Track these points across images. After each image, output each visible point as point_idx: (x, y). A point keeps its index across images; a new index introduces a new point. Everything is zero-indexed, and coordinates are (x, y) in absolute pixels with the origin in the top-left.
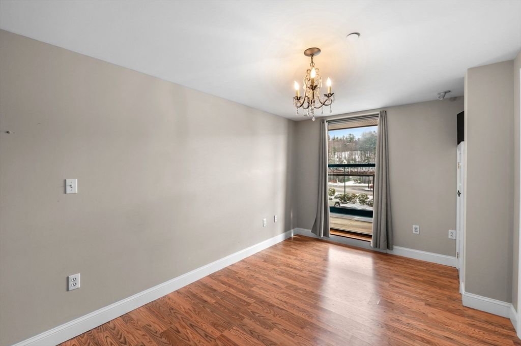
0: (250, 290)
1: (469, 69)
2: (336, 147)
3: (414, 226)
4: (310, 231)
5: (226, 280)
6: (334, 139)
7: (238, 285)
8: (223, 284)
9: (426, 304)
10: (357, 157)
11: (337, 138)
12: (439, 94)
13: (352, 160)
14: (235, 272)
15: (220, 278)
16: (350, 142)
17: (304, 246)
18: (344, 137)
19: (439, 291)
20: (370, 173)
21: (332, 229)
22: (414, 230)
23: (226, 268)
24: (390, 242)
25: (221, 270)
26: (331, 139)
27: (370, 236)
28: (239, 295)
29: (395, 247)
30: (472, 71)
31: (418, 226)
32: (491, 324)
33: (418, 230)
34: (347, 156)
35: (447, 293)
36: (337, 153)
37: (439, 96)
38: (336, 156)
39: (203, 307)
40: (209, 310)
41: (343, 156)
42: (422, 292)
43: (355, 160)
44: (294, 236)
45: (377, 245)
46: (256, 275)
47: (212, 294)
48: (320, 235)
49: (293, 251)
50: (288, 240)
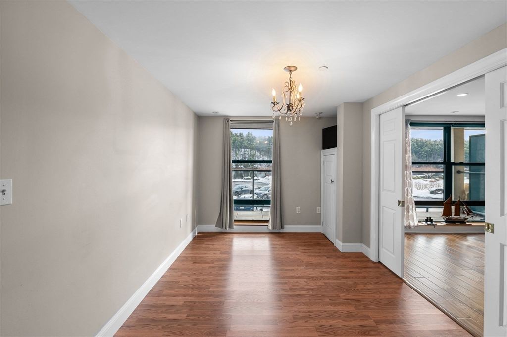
0: (209, 292)
1: (344, 103)
3: (297, 208)
4: (215, 225)
5: (173, 292)
7: (192, 292)
8: (174, 297)
9: (328, 258)
12: (316, 114)
14: (176, 282)
15: (164, 293)
17: (216, 241)
19: (326, 248)
21: (236, 221)
22: (297, 210)
23: (159, 281)
24: (283, 223)
25: (156, 285)
27: (267, 221)
28: (204, 299)
29: (285, 226)
30: (347, 104)
31: (299, 208)
32: (358, 258)
33: (299, 210)
35: (330, 248)
37: (316, 115)
39: (179, 325)
40: (188, 325)
42: (319, 251)
44: (198, 233)
45: (274, 227)
46: (201, 277)
47: (174, 310)
48: (226, 228)
49: (211, 247)
50: (195, 238)
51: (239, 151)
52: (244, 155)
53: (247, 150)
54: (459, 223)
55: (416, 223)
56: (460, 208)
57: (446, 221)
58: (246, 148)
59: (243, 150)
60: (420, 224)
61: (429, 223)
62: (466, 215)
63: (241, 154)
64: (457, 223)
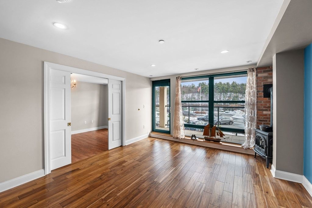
2: (185, 91)
6: (184, 87)
10: (196, 96)
11: (186, 86)
13: (193, 98)
16: (192, 88)
18: (189, 85)
20: (203, 105)
26: (182, 87)
34: (190, 96)
36: (185, 94)
38: (185, 96)
41: (189, 96)
43: (195, 98)
51: (226, 94)
52: (230, 97)
53: (232, 93)
54: (213, 142)
55: (183, 137)
56: (215, 131)
57: (206, 139)
58: (231, 92)
59: (229, 93)
60: (186, 138)
61: (194, 138)
62: (219, 136)
63: (228, 96)
64: (211, 141)
